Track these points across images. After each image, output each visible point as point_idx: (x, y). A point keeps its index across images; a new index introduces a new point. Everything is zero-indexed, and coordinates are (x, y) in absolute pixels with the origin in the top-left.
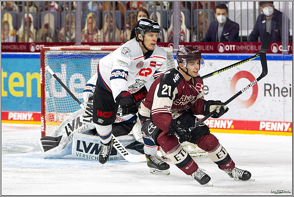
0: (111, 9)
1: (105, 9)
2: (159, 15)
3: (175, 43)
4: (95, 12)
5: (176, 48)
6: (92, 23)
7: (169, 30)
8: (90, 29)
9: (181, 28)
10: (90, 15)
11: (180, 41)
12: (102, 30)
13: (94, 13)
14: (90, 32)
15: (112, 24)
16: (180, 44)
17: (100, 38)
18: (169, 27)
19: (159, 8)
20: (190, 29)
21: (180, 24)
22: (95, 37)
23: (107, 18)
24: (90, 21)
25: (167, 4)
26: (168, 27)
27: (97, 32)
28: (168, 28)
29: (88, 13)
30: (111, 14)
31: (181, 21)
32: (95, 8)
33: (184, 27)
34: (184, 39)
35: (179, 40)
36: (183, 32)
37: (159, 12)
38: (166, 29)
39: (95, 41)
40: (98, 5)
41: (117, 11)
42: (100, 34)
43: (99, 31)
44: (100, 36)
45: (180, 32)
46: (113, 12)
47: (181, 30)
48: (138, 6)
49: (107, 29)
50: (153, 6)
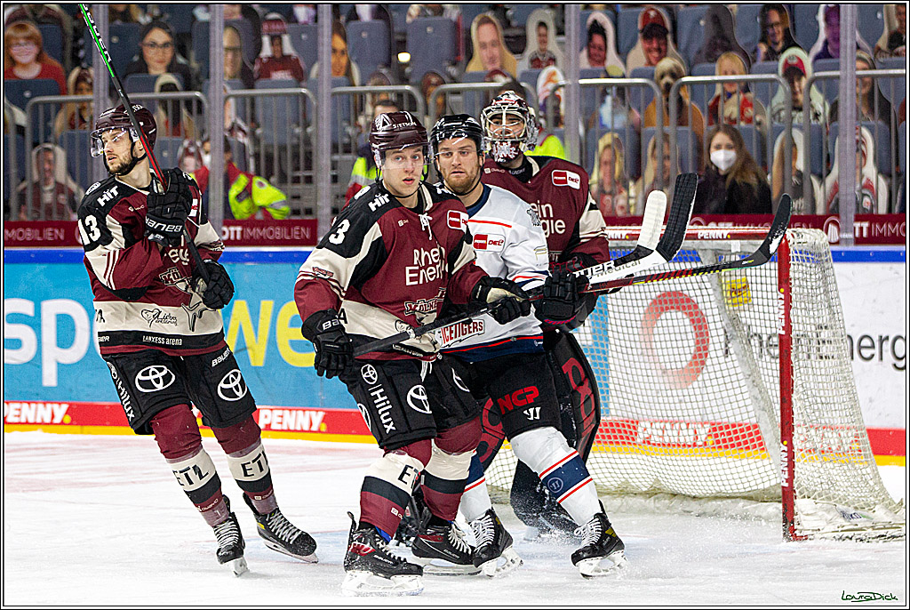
0: (665, 122)
1: (649, 123)
2: (799, 138)
3: (843, 217)
4: (621, 132)
5: (847, 232)
6: (612, 163)
7: (830, 180)
8: (607, 180)
9: (862, 176)
10: (607, 139)
11: (860, 213)
12: (640, 181)
13: (616, 135)
14: (607, 189)
15: (668, 164)
16: (858, 218)
17: (635, 204)
18: (829, 172)
19: (799, 117)
20: (890, 176)
21: (858, 163)
22: (622, 202)
23: (654, 147)
24: (607, 156)
25: (824, 105)
26: (824, 172)
27: (627, 188)
28: (824, 175)
29: (602, 135)
30: (666, 137)
31: (864, 155)
32: (621, 121)
33: (870, 170)
34: (872, 206)
35: (857, 209)
36: (869, 186)
37: (800, 128)
38: (821, 178)
39: (620, 213)
40: (630, 109)
41: (681, 128)
42: (636, 192)
43: (631, 184)
44: (636, 198)
45: (858, 186)
46: (670, 129)
47: (864, 181)
48: (742, 112)
49: (655, 180)
50: (783, 113)
